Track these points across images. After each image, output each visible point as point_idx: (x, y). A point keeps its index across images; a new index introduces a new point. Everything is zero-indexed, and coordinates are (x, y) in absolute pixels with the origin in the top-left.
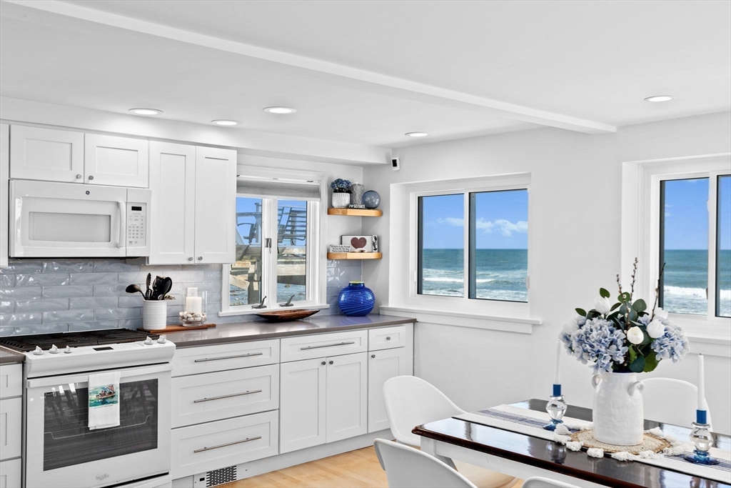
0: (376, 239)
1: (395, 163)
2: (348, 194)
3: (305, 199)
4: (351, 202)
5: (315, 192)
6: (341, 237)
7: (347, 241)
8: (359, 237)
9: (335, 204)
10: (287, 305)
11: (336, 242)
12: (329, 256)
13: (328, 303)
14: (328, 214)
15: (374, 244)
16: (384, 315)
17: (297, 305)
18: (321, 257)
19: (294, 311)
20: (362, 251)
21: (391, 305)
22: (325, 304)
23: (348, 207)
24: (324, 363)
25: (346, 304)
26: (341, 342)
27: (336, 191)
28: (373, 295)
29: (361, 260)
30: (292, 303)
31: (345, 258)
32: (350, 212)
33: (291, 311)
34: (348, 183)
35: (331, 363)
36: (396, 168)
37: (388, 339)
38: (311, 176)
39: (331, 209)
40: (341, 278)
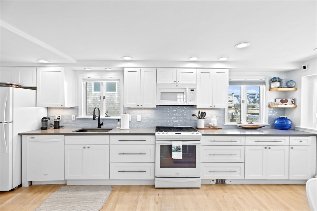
0: (293, 100)
1: (305, 67)
2: (279, 83)
3: (259, 86)
4: (280, 85)
5: (264, 83)
6: (275, 100)
7: (278, 101)
8: (284, 99)
9: (272, 87)
10: (251, 123)
11: (273, 101)
12: (269, 106)
13: (269, 123)
14: (269, 90)
15: (292, 102)
16: (298, 130)
17: (255, 124)
18: (266, 106)
19: (254, 126)
20: (286, 105)
21: (302, 126)
22: (267, 124)
23: (278, 87)
24: (266, 148)
25: (277, 124)
26: (274, 140)
27: (273, 82)
28: (291, 122)
29: (285, 108)
30: (253, 122)
31: (277, 107)
32: (280, 89)
33: (252, 126)
34: (279, 78)
35: (270, 148)
36: (305, 70)
37: (301, 141)
38: (262, 77)
39: (270, 89)
40: (276, 115)
